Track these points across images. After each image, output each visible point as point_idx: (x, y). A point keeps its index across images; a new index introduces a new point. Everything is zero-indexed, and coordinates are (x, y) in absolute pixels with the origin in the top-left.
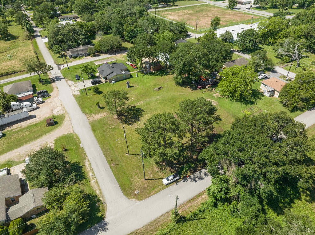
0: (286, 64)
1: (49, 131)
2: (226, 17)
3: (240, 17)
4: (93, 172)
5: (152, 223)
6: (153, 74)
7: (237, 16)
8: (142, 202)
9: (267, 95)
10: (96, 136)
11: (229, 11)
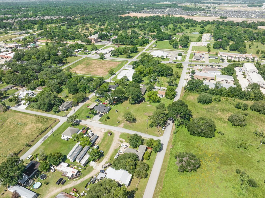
0: (155, 84)
1: (113, 137)
2: (106, 65)
3: (112, 64)
4: (144, 137)
5: (170, 137)
6: (117, 104)
7: (110, 63)
8: (163, 136)
9: (161, 97)
10: (131, 130)
11: (103, 61)
